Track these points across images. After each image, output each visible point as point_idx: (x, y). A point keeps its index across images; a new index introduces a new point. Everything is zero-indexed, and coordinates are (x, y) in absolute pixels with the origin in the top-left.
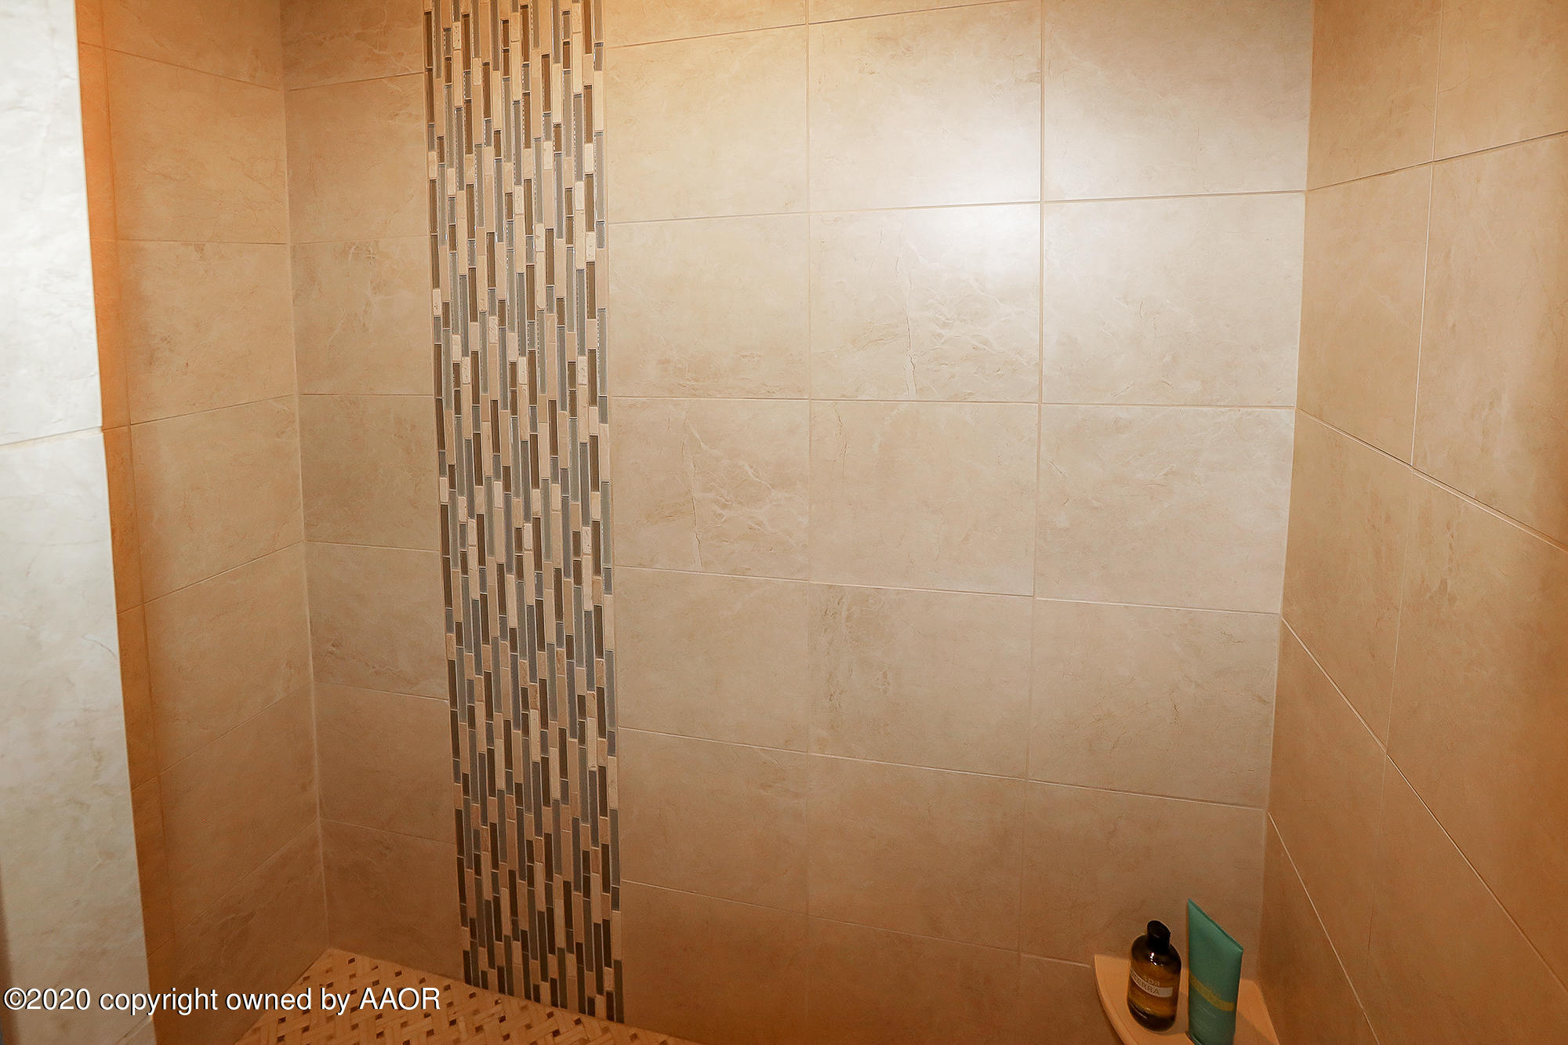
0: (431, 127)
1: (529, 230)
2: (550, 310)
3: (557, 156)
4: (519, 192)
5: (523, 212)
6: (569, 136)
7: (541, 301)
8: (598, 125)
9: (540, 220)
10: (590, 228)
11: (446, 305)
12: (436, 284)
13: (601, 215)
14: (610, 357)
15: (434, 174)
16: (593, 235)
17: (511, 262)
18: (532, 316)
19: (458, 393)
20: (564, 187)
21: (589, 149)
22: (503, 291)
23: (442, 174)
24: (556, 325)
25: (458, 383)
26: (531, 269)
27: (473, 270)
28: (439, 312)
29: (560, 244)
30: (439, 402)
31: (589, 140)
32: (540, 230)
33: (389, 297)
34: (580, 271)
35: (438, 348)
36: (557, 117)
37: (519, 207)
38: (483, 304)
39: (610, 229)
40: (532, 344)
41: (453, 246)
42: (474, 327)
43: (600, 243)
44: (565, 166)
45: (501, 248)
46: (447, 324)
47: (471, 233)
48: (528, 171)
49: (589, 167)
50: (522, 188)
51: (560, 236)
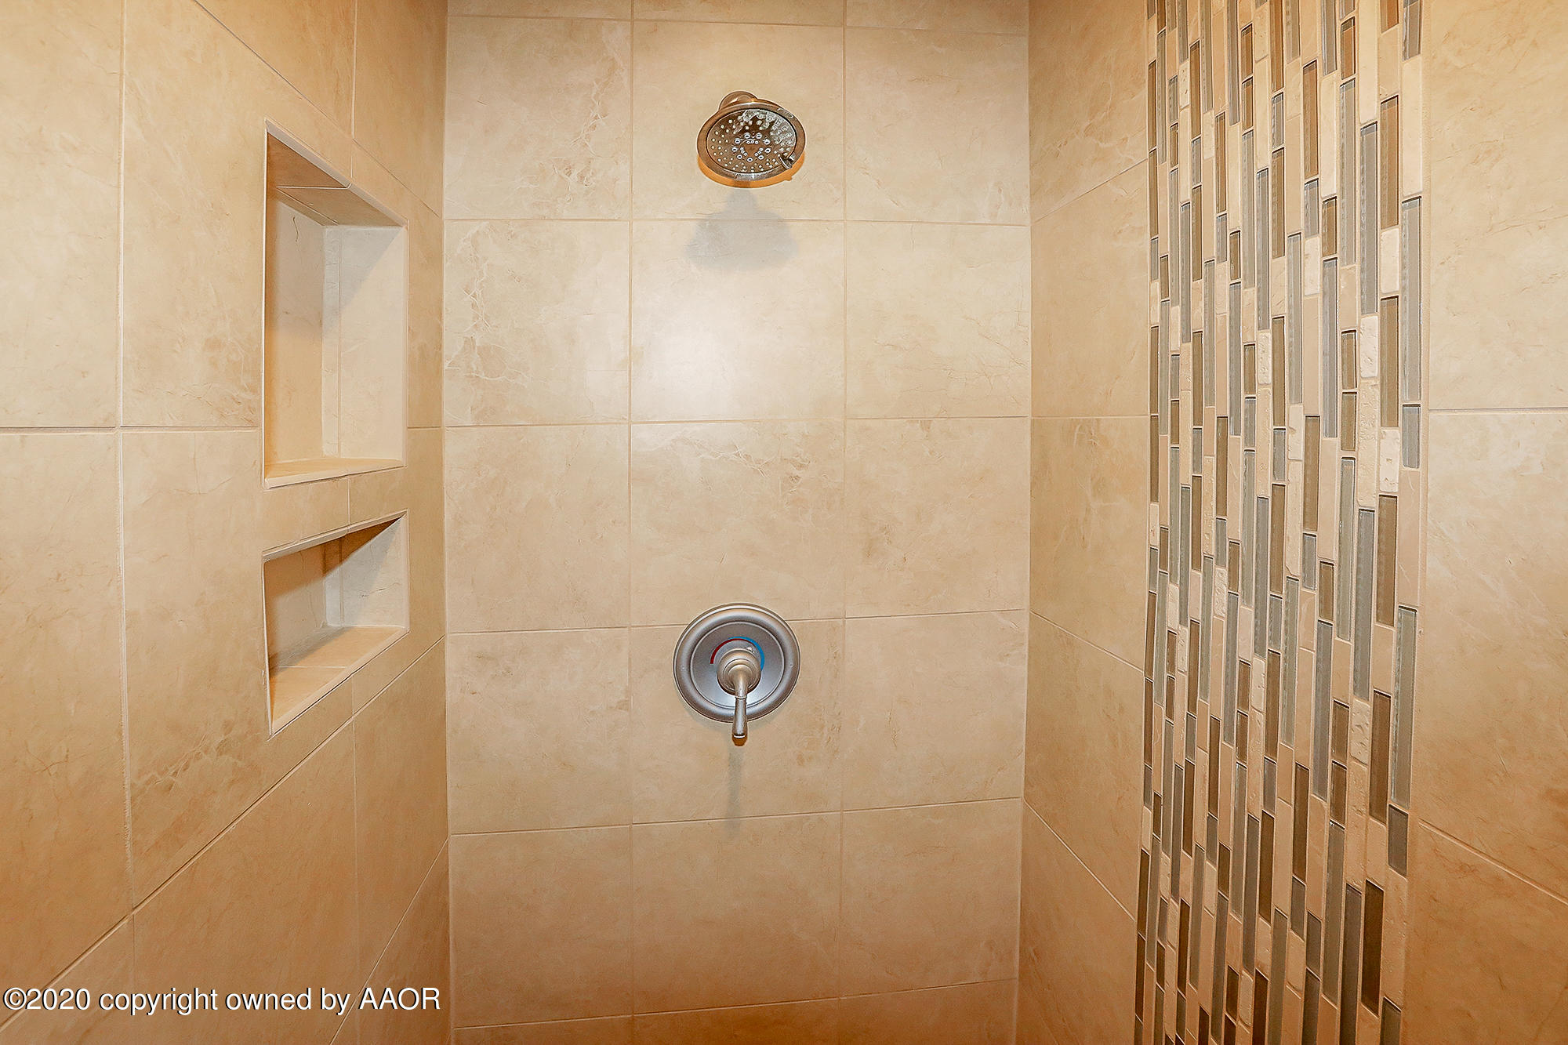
0: (1154, 241)
1: (1280, 416)
2: (1308, 581)
3: (1329, 262)
4: (1264, 340)
5: (1270, 380)
6: (1352, 219)
7: (1293, 563)
8: (1412, 181)
9: (1298, 399)
10: (1389, 417)
11: (1164, 530)
12: (1154, 497)
13: (1416, 389)
14: (1422, 727)
15: (1156, 320)
16: (1394, 434)
17: (1249, 475)
18: (1277, 584)
19: (1171, 680)
20: (1342, 326)
21: (1391, 240)
22: (1236, 530)
23: (1165, 316)
24: (1317, 617)
25: (1172, 666)
26: (1279, 489)
27: (1197, 479)
28: (1156, 541)
29: (1331, 447)
30: (1149, 685)
31: (1392, 220)
32: (1296, 416)
33: (1107, 504)
34: (1366, 511)
35: (1152, 595)
36: (1329, 185)
37: (1264, 373)
38: (1209, 546)
39: (1435, 422)
40: (1275, 640)
41: (1175, 438)
42: (1196, 576)
43: (1412, 455)
44: (1342, 285)
45: (1237, 444)
46: (1164, 564)
47: (1198, 418)
48: (1280, 303)
49: (1390, 282)
50: (1270, 335)
51: (1332, 433)
